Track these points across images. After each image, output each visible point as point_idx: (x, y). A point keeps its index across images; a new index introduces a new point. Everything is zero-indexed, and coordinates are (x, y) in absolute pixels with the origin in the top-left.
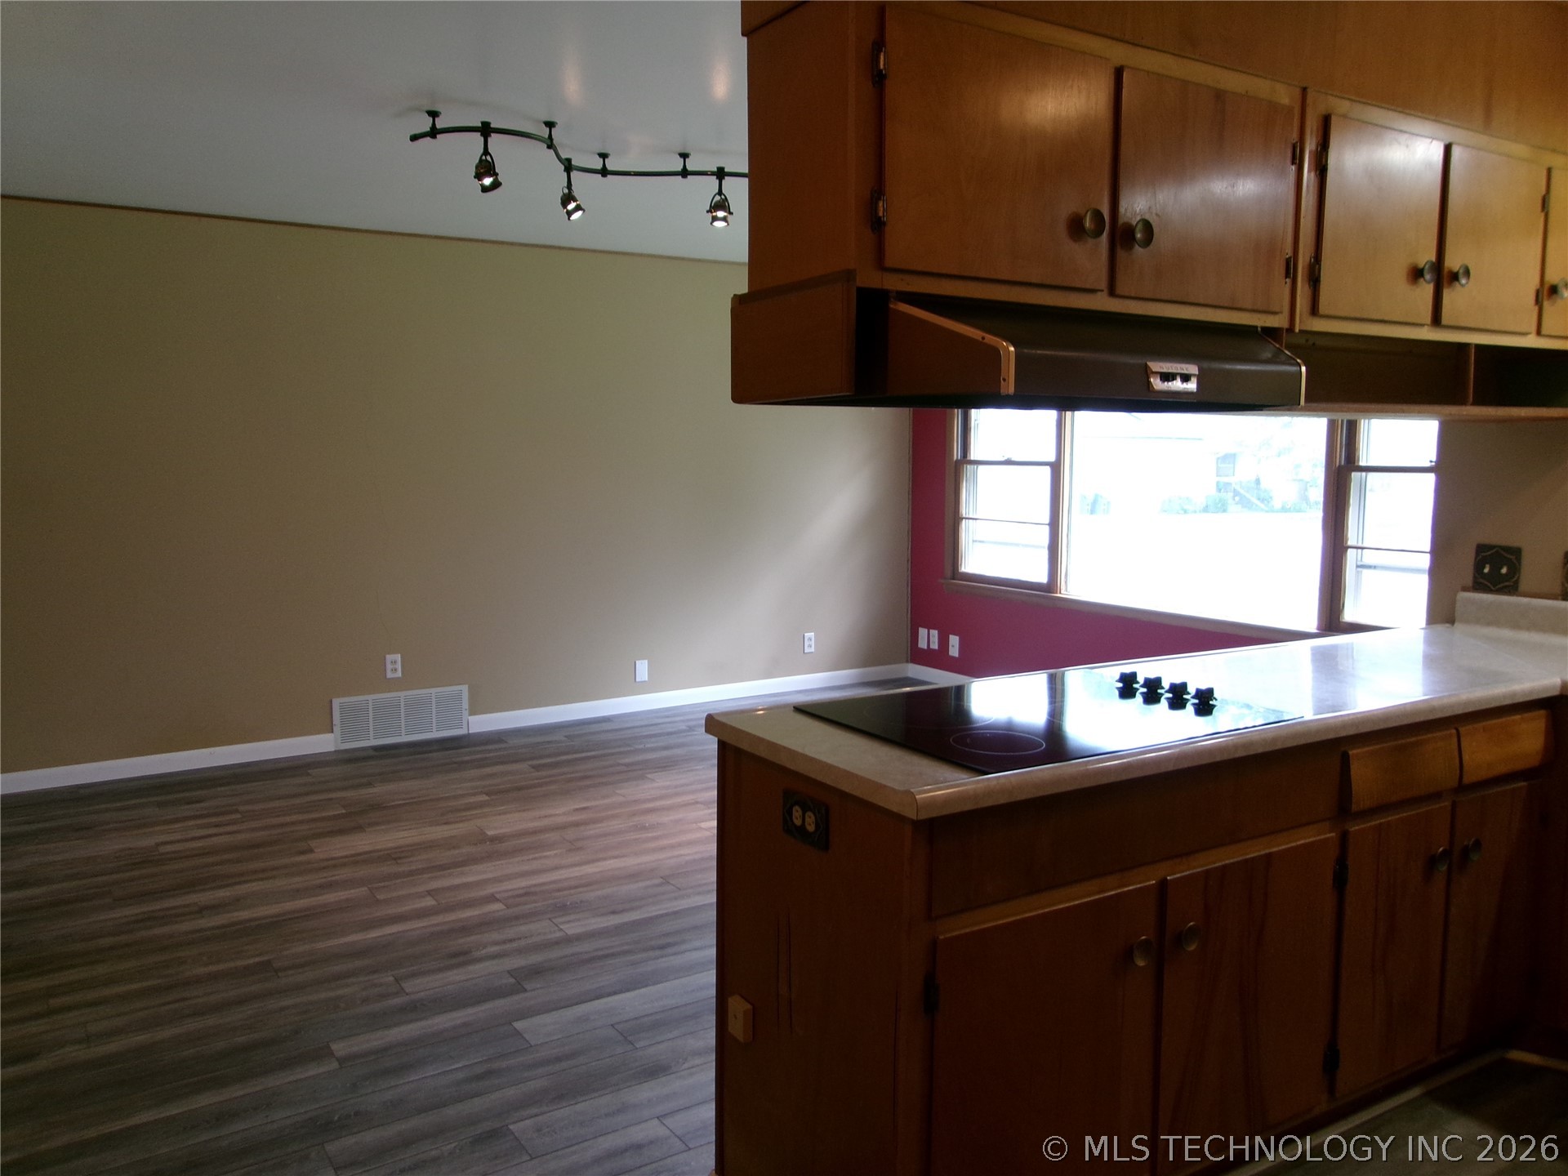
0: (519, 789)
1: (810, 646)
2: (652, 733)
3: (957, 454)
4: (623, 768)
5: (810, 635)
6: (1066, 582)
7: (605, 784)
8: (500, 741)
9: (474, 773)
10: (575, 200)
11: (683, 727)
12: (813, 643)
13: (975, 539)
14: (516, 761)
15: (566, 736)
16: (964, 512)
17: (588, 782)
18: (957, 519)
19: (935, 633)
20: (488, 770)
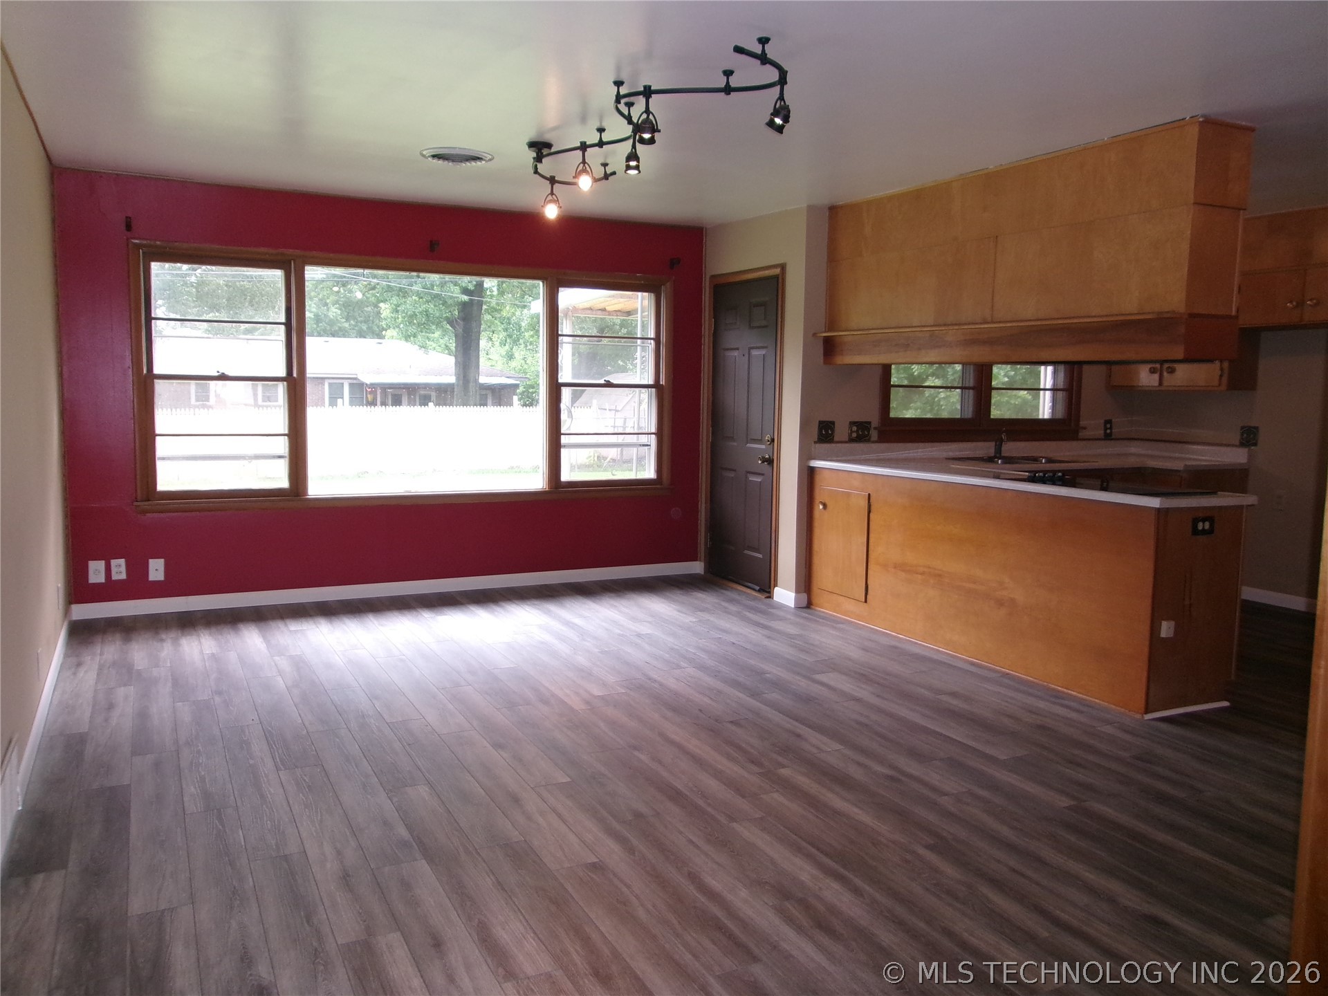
3: (144, 367)
19: (118, 564)
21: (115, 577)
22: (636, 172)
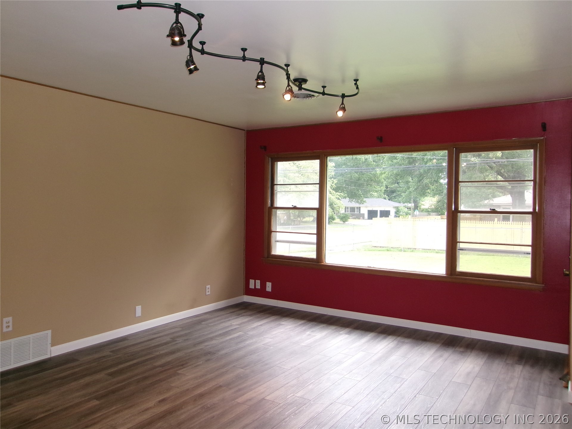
0: (113, 392)
1: (208, 292)
2: (157, 344)
3: (269, 204)
4: (160, 369)
5: (208, 286)
6: (325, 258)
7: (161, 381)
8: (74, 360)
9: (74, 385)
10: (194, 64)
11: (168, 339)
12: (209, 290)
13: (276, 240)
14: (96, 372)
15: (111, 352)
16: (273, 229)
17: (148, 382)
18: (270, 232)
19: (258, 282)
20: (83, 381)
21: (257, 287)
22: (263, 87)
